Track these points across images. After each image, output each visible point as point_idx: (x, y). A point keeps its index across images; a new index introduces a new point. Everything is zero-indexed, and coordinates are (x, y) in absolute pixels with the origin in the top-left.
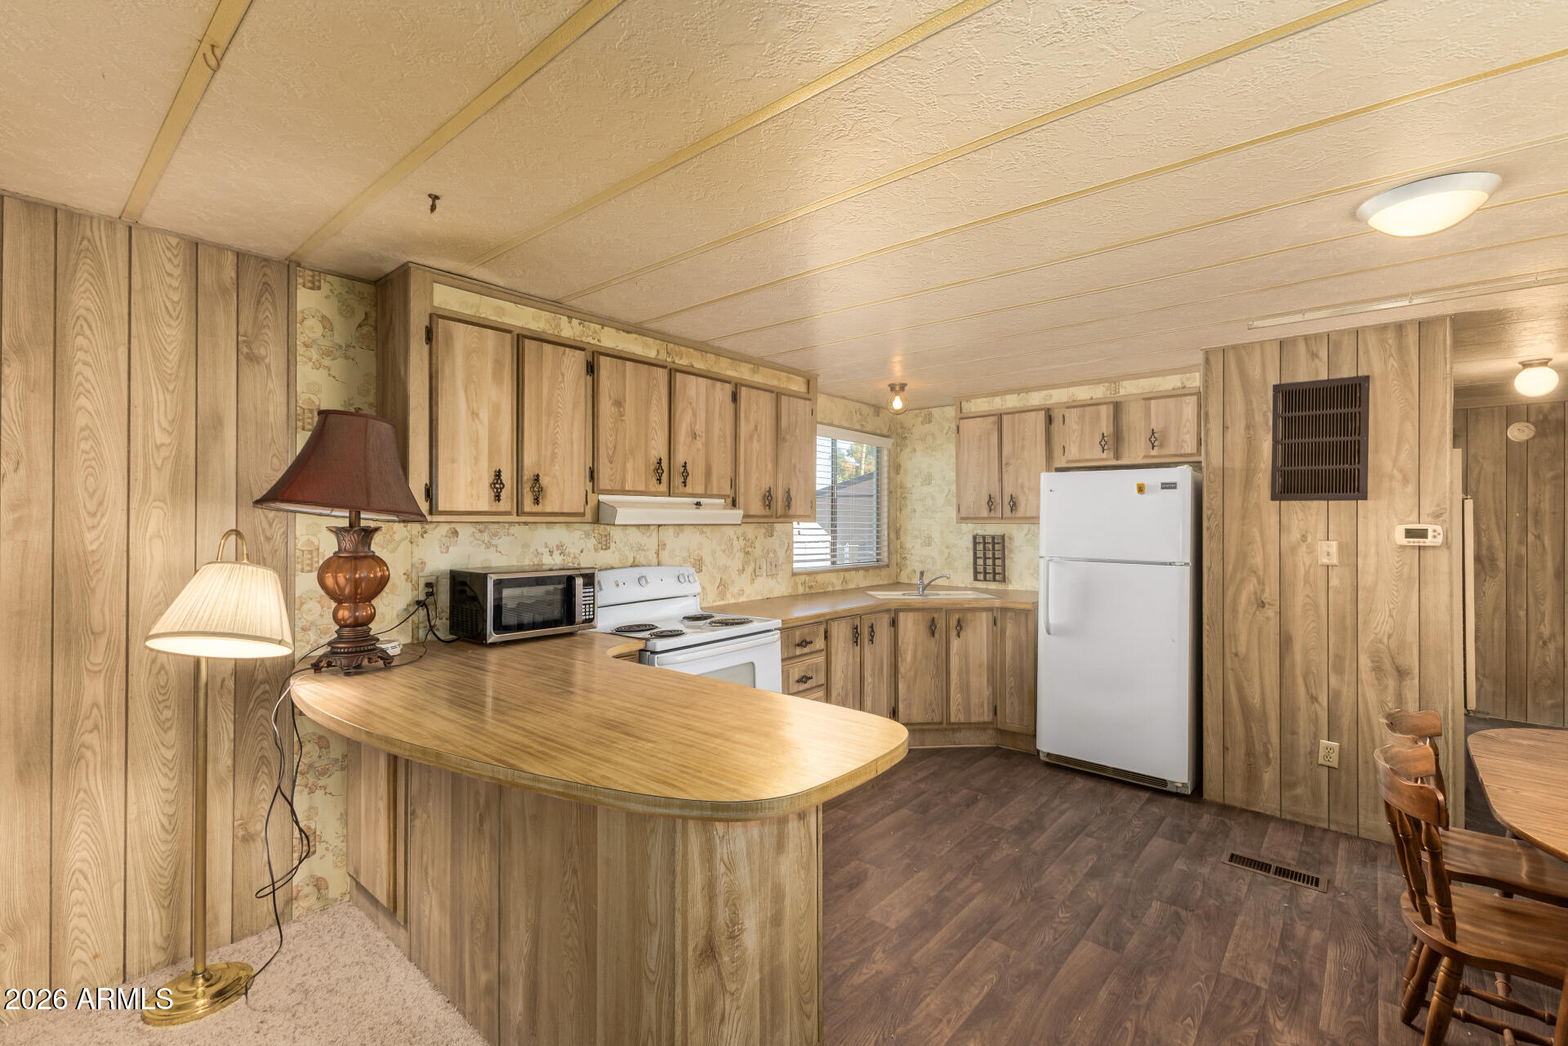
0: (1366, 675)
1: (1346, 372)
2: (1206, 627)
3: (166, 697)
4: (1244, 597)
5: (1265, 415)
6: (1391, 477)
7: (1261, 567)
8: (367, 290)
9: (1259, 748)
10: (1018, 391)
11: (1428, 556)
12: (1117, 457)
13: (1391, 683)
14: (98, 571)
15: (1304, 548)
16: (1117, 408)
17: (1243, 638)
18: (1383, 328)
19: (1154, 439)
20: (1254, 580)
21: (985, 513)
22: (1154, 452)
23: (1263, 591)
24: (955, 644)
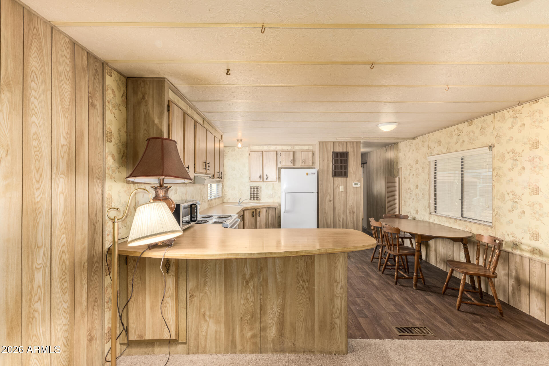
0: (348, 214)
1: (345, 151)
2: (319, 207)
3: (65, 276)
4: (327, 199)
5: (331, 158)
6: (352, 173)
7: (330, 192)
8: (124, 80)
10: (268, 145)
11: (357, 188)
12: (294, 165)
13: (352, 215)
14: (40, 212)
15: (338, 188)
16: (294, 152)
17: (327, 209)
18: (350, 142)
19: (303, 161)
20: (329, 195)
21: (259, 180)
22: (303, 165)
23: (330, 198)
24: (258, 218)
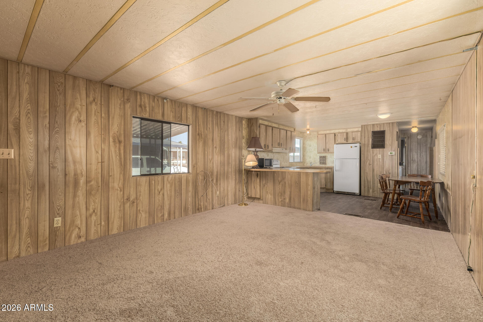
1: (382, 130)
2: (361, 169)
4: (367, 163)
5: (370, 136)
6: (388, 145)
7: (370, 159)
9: (369, 187)
10: (329, 130)
11: (393, 156)
12: (347, 142)
15: (376, 156)
16: (347, 133)
17: (367, 170)
18: (387, 123)
19: (353, 139)
20: (369, 161)
21: (323, 151)
22: (353, 141)
23: (370, 163)
